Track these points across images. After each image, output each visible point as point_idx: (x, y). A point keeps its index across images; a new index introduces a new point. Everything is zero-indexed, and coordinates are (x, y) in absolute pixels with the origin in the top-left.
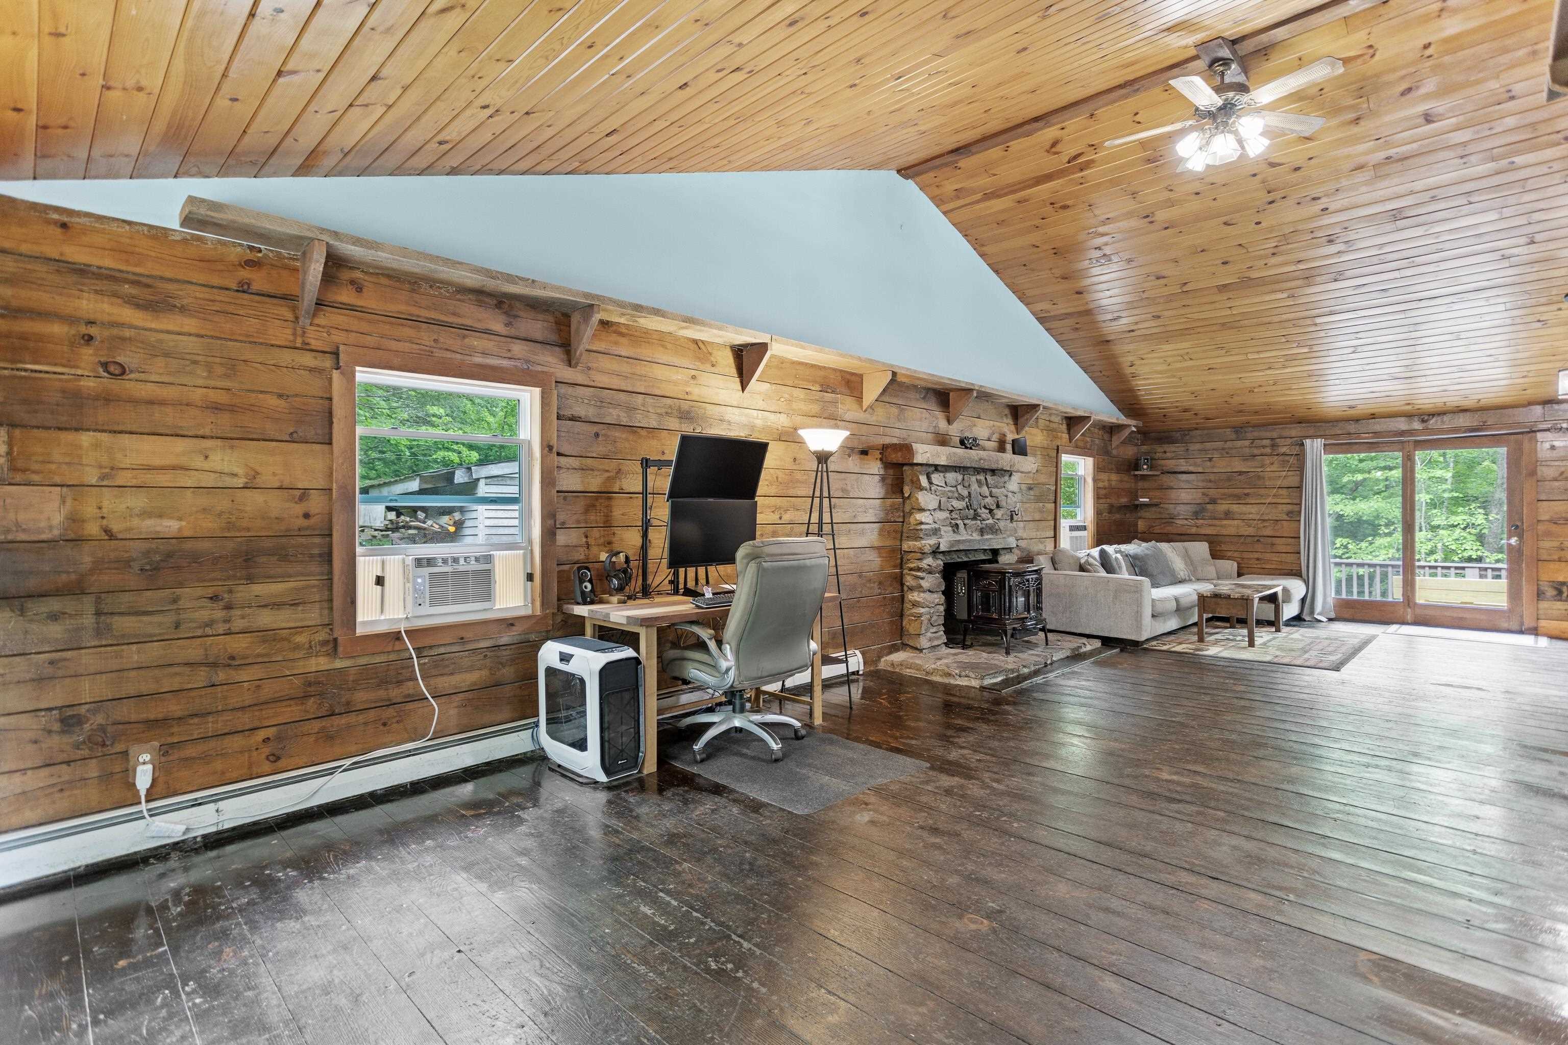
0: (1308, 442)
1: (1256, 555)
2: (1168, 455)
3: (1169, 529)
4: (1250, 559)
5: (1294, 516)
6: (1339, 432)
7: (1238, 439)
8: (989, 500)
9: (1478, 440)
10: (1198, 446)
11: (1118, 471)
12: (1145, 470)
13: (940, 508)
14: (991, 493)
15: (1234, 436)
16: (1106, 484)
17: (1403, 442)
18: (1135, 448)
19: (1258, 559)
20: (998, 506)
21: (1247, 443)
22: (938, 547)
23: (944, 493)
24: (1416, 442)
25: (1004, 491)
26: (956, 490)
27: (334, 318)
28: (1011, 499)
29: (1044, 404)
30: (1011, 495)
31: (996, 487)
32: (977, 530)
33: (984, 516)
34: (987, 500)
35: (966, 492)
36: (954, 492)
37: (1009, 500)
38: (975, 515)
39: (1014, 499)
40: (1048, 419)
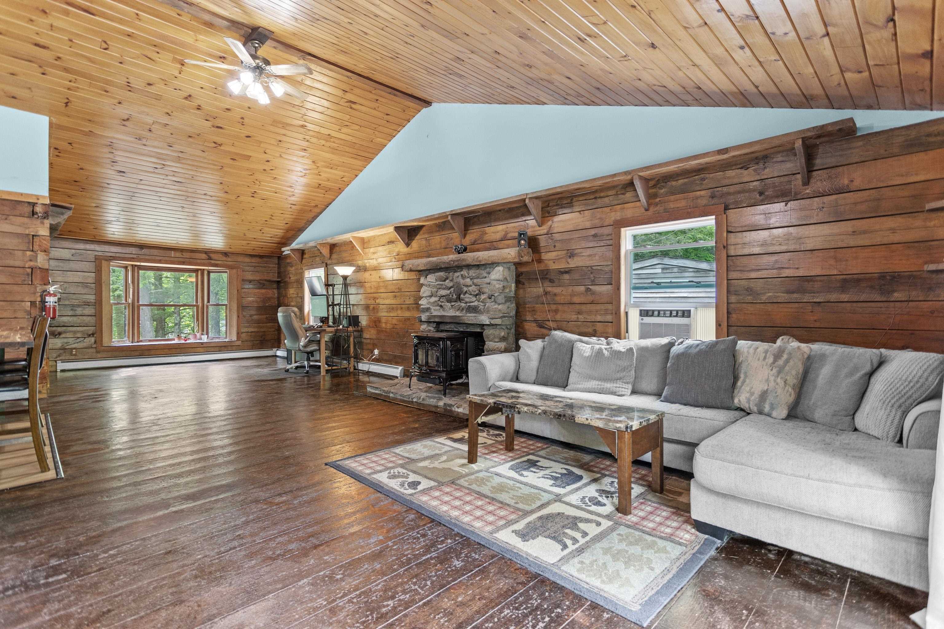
14: (473, 282)
23: (434, 286)
25: (487, 280)
26: (443, 283)
27: (304, 261)
28: (494, 286)
29: (528, 196)
30: (495, 282)
31: (478, 278)
32: (461, 309)
33: (467, 300)
34: (470, 288)
35: (451, 284)
36: (442, 285)
37: (491, 287)
38: (459, 299)
39: (497, 286)
40: (592, 197)
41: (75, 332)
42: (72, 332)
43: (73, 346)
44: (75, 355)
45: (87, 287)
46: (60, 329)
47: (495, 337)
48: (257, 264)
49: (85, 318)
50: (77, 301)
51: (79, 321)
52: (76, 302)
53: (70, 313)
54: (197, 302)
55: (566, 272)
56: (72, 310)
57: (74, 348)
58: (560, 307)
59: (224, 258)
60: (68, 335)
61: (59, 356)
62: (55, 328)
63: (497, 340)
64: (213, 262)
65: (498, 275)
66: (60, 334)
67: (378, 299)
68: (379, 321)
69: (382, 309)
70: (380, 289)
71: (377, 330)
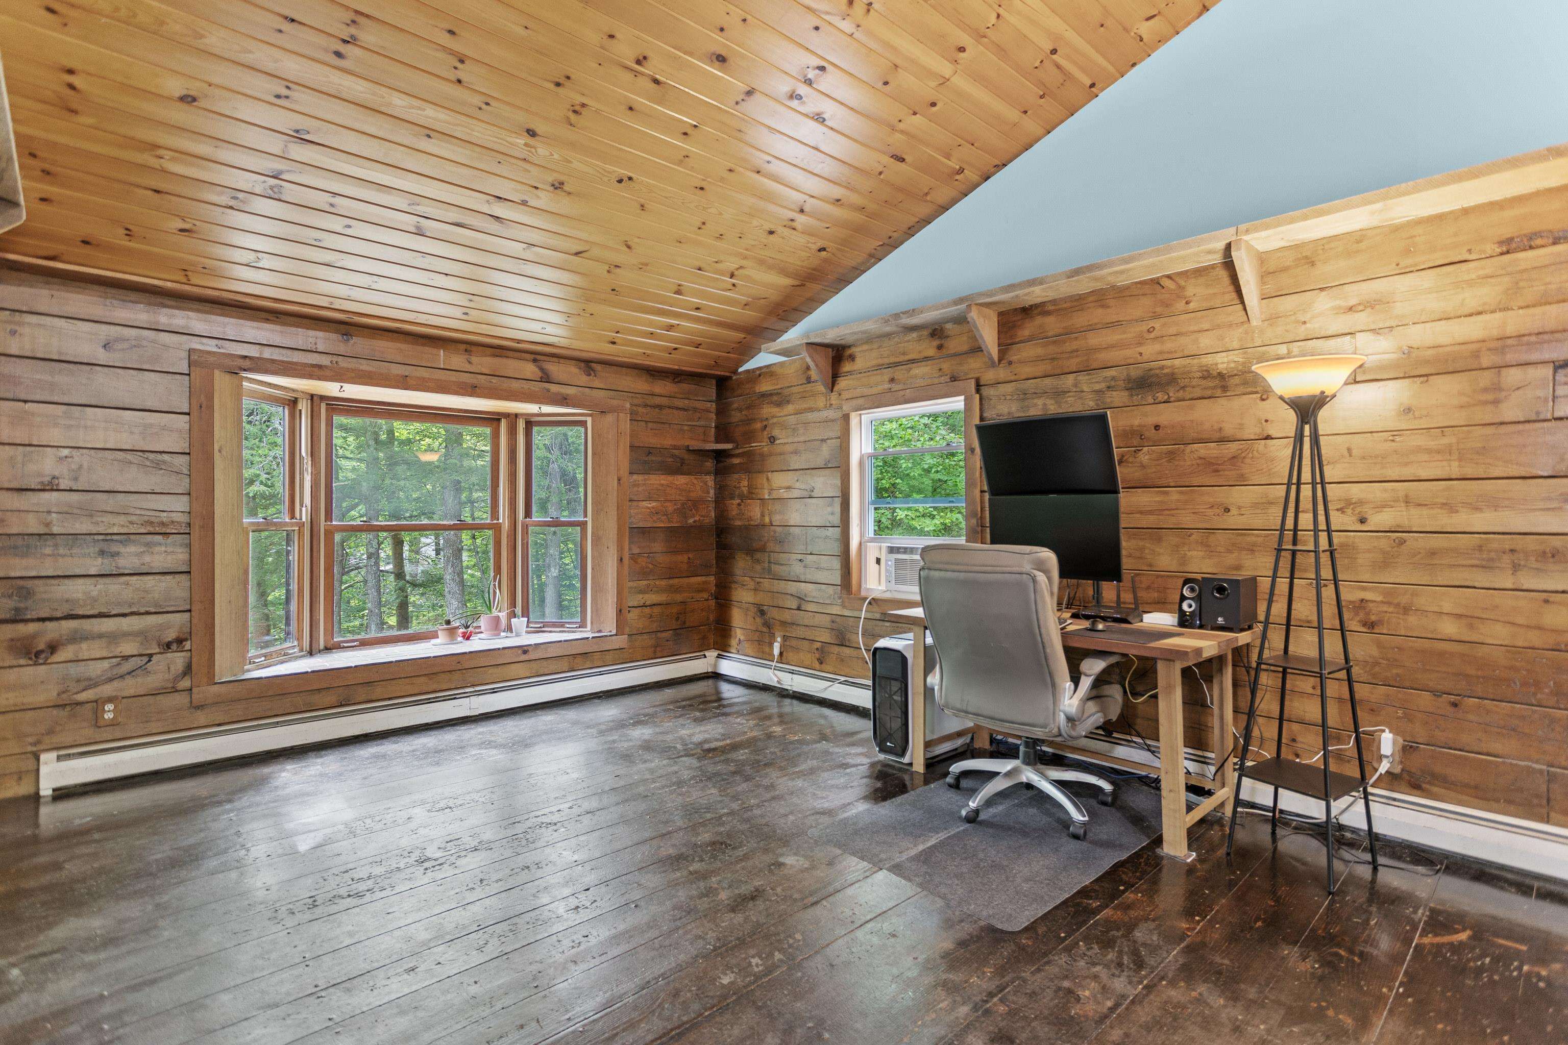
27: (842, 383)
41: (113, 638)
42: (100, 636)
43: (107, 690)
44: (113, 724)
45: (158, 466)
46: (52, 630)
48: (664, 401)
49: (149, 581)
50: (122, 519)
51: (128, 594)
52: (117, 525)
53: (95, 565)
54: (494, 513)
56: (102, 553)
57: (110, 700)
59: (583, 379)
60: (86, 649)
61: (51, 732)
62: (32, 627)
64: (554, 388)
66: (53, 648)
67: (1381, 506)
68: (1398, 605)
69: (1433, 553)
70: (1406, 464)
71: (1380, 645)
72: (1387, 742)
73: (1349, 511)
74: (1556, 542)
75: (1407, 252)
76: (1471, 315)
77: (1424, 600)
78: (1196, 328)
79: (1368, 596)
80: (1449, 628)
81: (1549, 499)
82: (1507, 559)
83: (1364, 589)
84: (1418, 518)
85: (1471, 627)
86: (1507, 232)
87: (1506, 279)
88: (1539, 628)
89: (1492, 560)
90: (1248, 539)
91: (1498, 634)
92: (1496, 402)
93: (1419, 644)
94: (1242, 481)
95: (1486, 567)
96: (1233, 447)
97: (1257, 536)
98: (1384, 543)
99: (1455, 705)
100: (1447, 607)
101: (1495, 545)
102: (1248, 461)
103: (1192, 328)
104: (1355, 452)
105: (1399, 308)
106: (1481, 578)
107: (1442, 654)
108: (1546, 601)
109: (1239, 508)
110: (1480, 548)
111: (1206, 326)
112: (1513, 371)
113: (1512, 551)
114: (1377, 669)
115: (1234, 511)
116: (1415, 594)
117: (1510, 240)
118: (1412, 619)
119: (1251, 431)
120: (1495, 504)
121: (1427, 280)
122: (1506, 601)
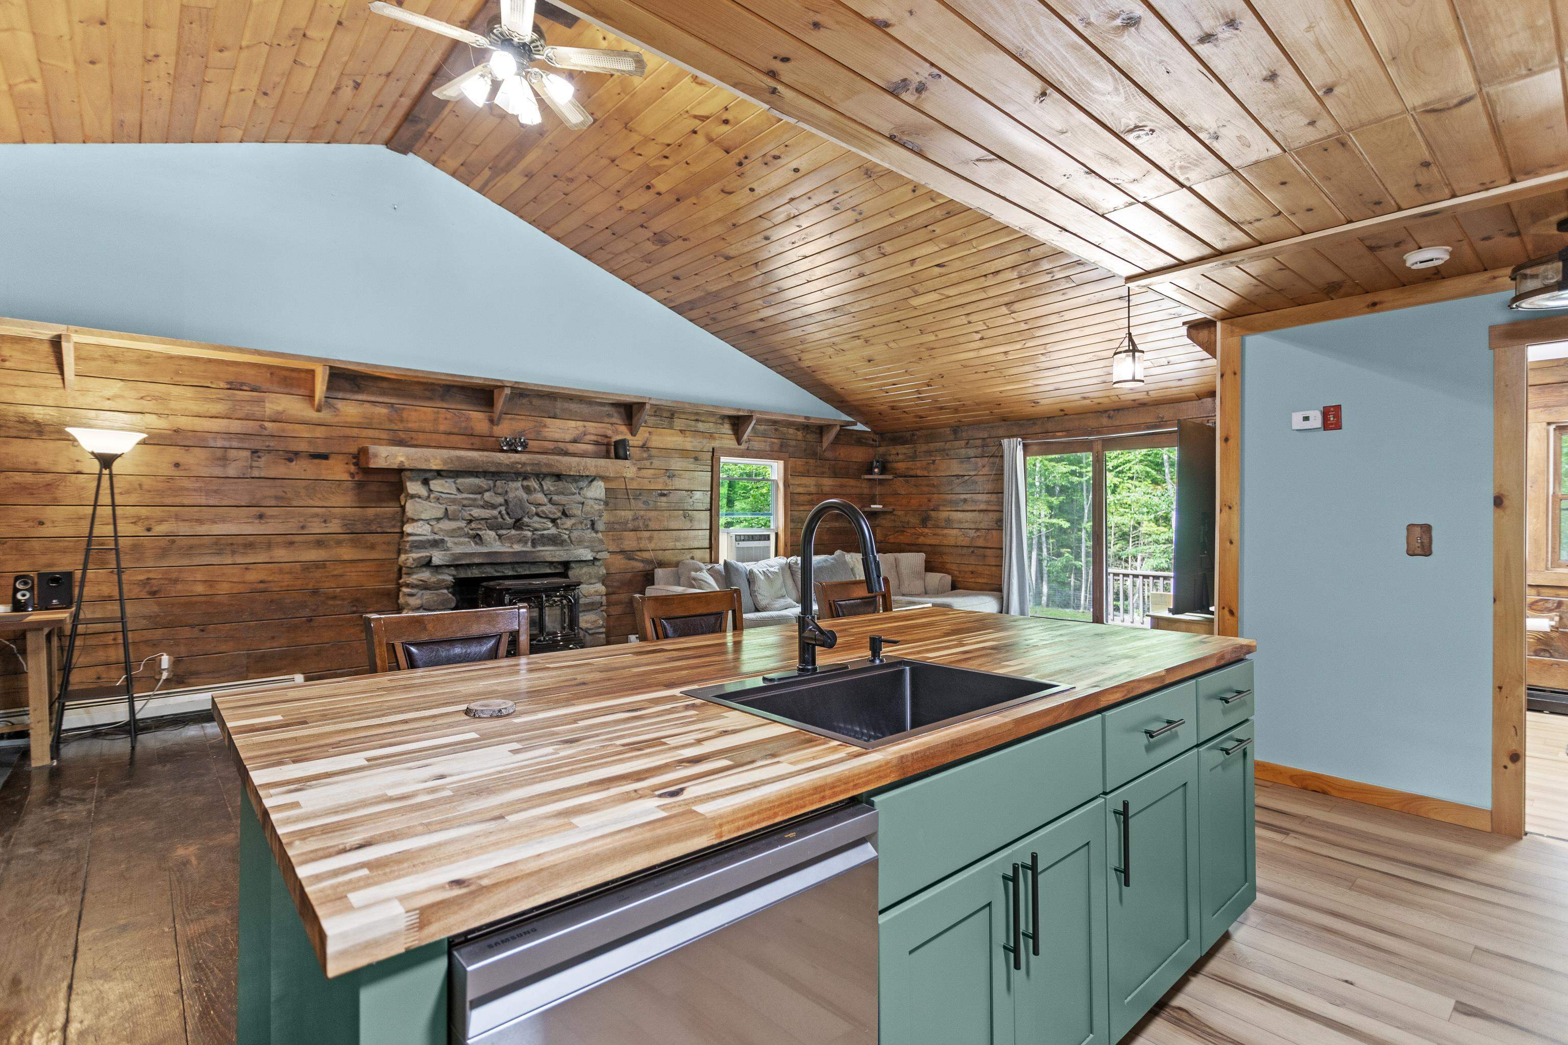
0: (1005, 442)
1: (971, 568)
2: (901, 457)
3: (902, 539)
4: (966, 572)
5: (999, 524)
6: (1038, 431)
7: (956, 439)
8: (548, 508)
9: (1157, 438)
10: (924, 447)
11: (835, 475)
12: (876, 475)
13: (447, 515)
14: (550, 500)
15: (952, 437)
16: (813, 489)
17: (1092, 441)
18: (871, 450)
19: (972, 573)
20: (564, 514)
21: (963, 443)
22: (430, 561)
23: (454, 501)
24: (1104, 440)
25: (578, 498)
26: (479, 496)
28: (592, 507)
29: (651, 402)
30: (591, 502)
31: (563, 493)
32: (522, 540)
33: (537, 526)
34: (544, 508)
35: (500, 500)
36: (475, 500)
37: (587, 508)
38: (518, 524)
39: (597, 507)
40: (693, 418)
47: (590, 578)
55: (664, 495)
58: (655, 534)
63: (593, 581)
65: (598, 491)
67: (161, 521)
68: (170, 580)
69: (191, 547)
70: (176, 496)
71: (159, 604)
72: (165, 661)
73: (140, 524)
74: (251, 539)
75: (177, 373)
76: (212, 417)
77: (186, 576)
78: (12, 382)
79: (151, 575)
80: (200, 589)
81: (248, 517)
82: (228, 548)
83: (149, 572)
84: (184, 529)
85: (211, 586)
86: (231, 378)
87: (230, 402)
88: (244, 582)
89: (221, 549)
90: (61, 544)
91: (224, 588)
92: (224, 466)
93: (183, 600)
94: (55, 503)
95: (219, 553)
96: (49, 477)
97: (70, 541)
98: (163, 542)
99: (202, 631)
100: (199, 577)
101: (223, 542)
102: (61, 487)
103: (9, 382)
104: (145, 487)
105: (173, 405)
106: (215, 560)
107: (196, 603)
108: (247, 569)
109: (53, 522)
110: (216, 544)
111: (22, 383)
112: (232, 451)
113: (232, 544)
114: (158, 619)
115: (48, 524)
116: (180, 572)
117: (230, 383)
118: (179, 587)
119: (63, 467)
120: (224, 520)
121: (189, 392)
122: (228, 570)
